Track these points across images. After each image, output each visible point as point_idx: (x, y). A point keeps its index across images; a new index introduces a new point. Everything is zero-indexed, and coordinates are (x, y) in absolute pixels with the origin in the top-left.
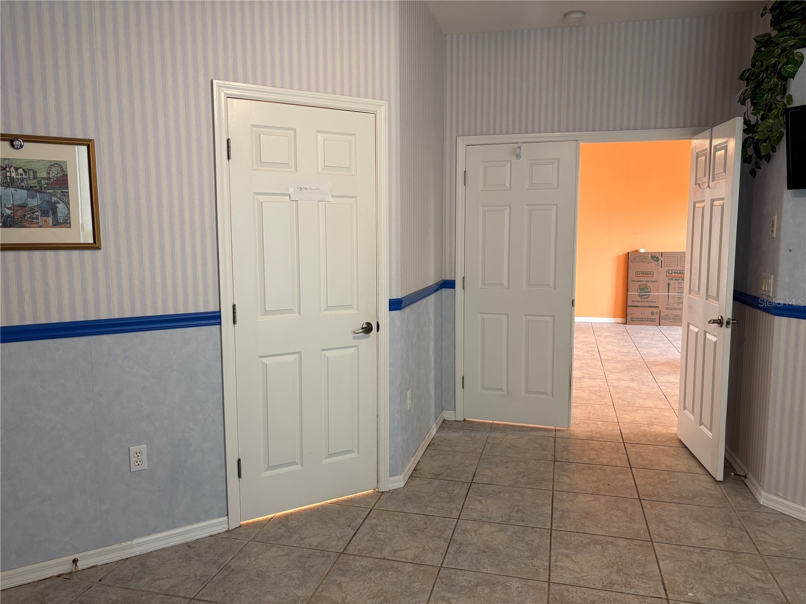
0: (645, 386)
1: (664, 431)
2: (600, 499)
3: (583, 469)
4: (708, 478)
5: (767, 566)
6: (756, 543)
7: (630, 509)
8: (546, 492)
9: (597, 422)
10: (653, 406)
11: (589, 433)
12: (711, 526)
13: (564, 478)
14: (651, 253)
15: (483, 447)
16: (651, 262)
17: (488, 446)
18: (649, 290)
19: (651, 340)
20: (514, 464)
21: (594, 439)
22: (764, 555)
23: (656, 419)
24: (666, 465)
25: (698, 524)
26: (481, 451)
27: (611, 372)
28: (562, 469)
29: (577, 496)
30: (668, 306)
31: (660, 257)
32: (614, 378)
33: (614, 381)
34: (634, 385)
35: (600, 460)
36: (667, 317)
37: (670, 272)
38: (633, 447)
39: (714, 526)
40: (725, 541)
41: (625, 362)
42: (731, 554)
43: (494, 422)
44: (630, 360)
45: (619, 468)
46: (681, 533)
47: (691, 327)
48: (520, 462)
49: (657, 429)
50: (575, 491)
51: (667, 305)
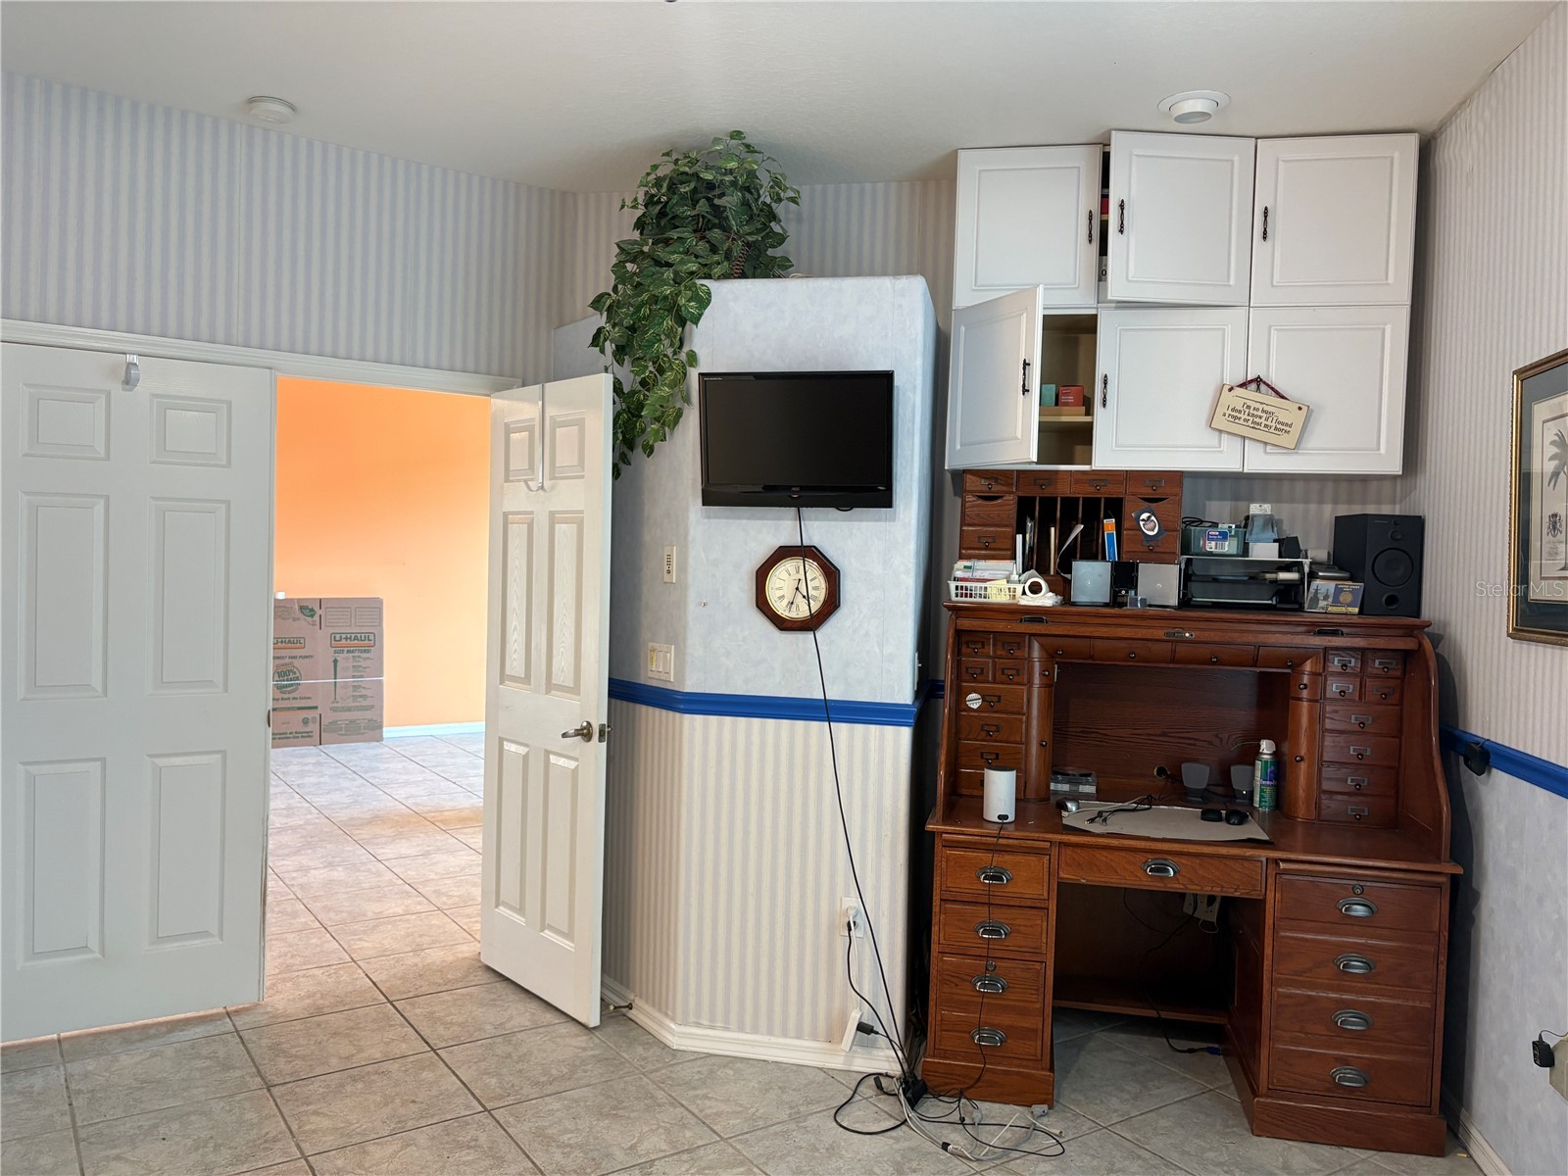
0: (363, 874)
1: (451, 958)
2: (414, 1139)
3: (342, 1086)
4: (574, 1029)
5: (743, 1156)
6: (707, 1122)
7: (483, 1138)
8: (292, 1165)
9: (310, 972)
10: (401, 912)
11: (308, 1001)
12: (629, 1118)
13: (313, 1118)
14: (298, 600)
15: (67, 1107)
16: (298, 619)
17: (79, 1102)
18: (298, 674)
19: (320, 777)
20: (175, 1126)
21: (326, 1010)
22: (730, 1138)
23: (421, 936)
24: (491, 1024)
25: (607, 1121)
26: (67, 1119)
27: (278, 856)
28: (297, 1100)
29: (365, 1152)
30: (335, 705)
31: (316, 609)
32: (290, 868)
33: (294, 875)
34: (339, 874)
35: (366, 1055)
36: (334, 727)
37: (338, 638)
38: (413, 1005)
39: (632, 1115)
40: (663, 1137)
41: (294, 829)
42: (685, 1157)
43: (62, 1035)
44: (301, 823)
45: (412, 1059)
46: (592, 1150)
47: (507, 746)
48: (188, 1114)
49: (436, 956)
50: (354, 1141)
51: (333, 702)
